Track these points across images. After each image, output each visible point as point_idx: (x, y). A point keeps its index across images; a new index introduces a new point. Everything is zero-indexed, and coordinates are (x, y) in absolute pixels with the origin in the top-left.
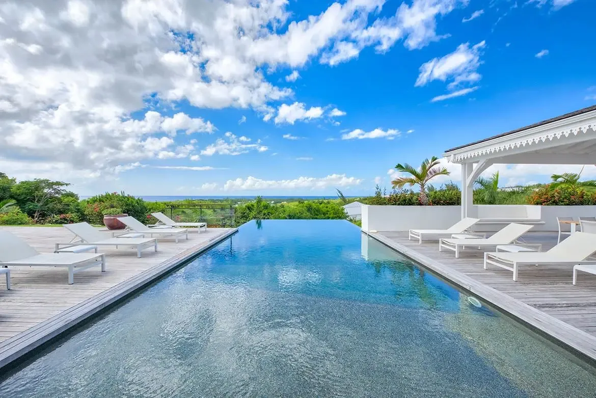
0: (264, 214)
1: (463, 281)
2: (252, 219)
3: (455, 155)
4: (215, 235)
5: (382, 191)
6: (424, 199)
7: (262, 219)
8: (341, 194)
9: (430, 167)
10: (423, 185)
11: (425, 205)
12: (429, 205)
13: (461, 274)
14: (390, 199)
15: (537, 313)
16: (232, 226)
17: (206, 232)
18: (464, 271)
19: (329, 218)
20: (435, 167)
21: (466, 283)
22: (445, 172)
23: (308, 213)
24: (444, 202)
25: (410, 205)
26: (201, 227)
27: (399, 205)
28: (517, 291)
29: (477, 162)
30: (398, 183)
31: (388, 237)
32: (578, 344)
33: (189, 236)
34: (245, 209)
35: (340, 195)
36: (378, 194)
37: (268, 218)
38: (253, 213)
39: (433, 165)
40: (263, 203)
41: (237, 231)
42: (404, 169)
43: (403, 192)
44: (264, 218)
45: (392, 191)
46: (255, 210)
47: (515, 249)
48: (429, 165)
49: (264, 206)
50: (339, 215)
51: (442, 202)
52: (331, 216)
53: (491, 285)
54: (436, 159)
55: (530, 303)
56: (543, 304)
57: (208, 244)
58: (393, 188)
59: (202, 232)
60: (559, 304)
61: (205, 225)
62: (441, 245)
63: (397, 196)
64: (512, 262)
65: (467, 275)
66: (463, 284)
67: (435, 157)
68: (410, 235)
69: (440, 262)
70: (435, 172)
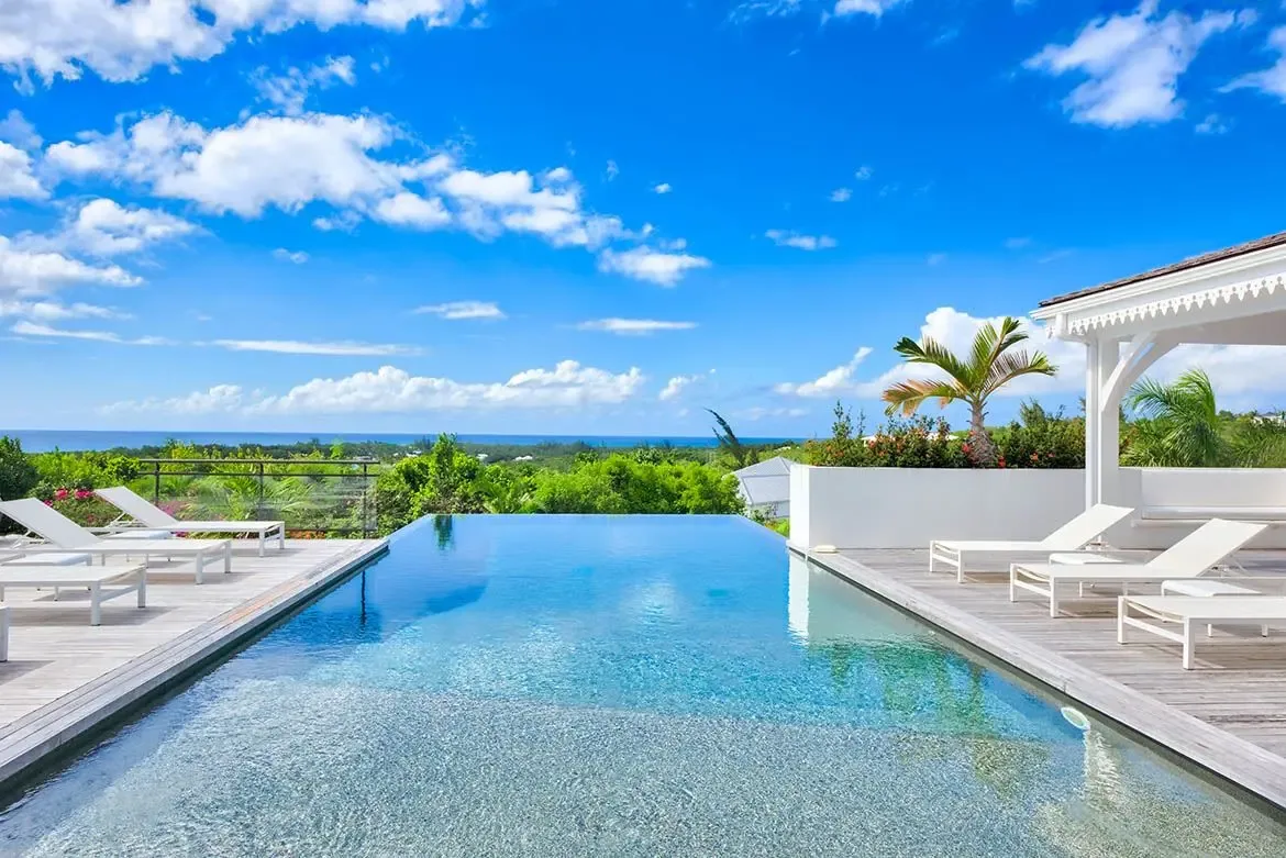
0: (465, 498)
1: (1051, 671)
2: (421, 514)
3: (1067, 316)
4: (319, 561)
5: (855, 422)
6: (982, 449)
7: (458, 511)
8: (728, 429)
9: (1000, 350)
10: (977, 406)
11: (986, 466)
12: (998, 466)
13: (1053, 654)
14: (877, 447)
15: (1208, 732)
16: (368, 533)
17: (282, 552)
18: (1062, 647)
19: (684, 510)
20: (1012, 350)
21: (1058, 674)
22: (1040, 367)
23: (613, 495)
24: (1040, 457)
25: (937, 465)
26: (267, 535)
27: (904, 465)
28: (1180, 691)
29: (1129, 339)
30: (904, 396)
31: (867, 565)
32: (1272, 786)
33: (237, 564)
34: (397, 479)
35: (723, 433)
36: (842, 431)
37: (478, 511)
38: (427, 493)
39: (1007, 344)
40: (459, 460)
41: (385, 551)
42: (922, 353)
43: (916, 426)
44: (465, 511)
45: (885, 421)
46: (430, 484)
47: (1207, 589)
48: (996, 344)
49: (461, 470)
50: (719, 502)
51: (1035, 457)
52: (691, 504)
53: (1118, 678)
54: (1015, 326)
55: (1201, 714)
56: (1231, 717)
57: (305, 586)
58: (888, 412)
59: (270, 554)
60: (1274, 716)
61: (277, 531)
62: (1014, 582)
63: (898, 439)
64: (1181, 618)
65: (1069, 657)
66: (1050, 676)
67: (1013, 320)
68: (933, 555)
69: (1002, 627)
70: (1011, 365)
